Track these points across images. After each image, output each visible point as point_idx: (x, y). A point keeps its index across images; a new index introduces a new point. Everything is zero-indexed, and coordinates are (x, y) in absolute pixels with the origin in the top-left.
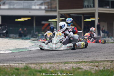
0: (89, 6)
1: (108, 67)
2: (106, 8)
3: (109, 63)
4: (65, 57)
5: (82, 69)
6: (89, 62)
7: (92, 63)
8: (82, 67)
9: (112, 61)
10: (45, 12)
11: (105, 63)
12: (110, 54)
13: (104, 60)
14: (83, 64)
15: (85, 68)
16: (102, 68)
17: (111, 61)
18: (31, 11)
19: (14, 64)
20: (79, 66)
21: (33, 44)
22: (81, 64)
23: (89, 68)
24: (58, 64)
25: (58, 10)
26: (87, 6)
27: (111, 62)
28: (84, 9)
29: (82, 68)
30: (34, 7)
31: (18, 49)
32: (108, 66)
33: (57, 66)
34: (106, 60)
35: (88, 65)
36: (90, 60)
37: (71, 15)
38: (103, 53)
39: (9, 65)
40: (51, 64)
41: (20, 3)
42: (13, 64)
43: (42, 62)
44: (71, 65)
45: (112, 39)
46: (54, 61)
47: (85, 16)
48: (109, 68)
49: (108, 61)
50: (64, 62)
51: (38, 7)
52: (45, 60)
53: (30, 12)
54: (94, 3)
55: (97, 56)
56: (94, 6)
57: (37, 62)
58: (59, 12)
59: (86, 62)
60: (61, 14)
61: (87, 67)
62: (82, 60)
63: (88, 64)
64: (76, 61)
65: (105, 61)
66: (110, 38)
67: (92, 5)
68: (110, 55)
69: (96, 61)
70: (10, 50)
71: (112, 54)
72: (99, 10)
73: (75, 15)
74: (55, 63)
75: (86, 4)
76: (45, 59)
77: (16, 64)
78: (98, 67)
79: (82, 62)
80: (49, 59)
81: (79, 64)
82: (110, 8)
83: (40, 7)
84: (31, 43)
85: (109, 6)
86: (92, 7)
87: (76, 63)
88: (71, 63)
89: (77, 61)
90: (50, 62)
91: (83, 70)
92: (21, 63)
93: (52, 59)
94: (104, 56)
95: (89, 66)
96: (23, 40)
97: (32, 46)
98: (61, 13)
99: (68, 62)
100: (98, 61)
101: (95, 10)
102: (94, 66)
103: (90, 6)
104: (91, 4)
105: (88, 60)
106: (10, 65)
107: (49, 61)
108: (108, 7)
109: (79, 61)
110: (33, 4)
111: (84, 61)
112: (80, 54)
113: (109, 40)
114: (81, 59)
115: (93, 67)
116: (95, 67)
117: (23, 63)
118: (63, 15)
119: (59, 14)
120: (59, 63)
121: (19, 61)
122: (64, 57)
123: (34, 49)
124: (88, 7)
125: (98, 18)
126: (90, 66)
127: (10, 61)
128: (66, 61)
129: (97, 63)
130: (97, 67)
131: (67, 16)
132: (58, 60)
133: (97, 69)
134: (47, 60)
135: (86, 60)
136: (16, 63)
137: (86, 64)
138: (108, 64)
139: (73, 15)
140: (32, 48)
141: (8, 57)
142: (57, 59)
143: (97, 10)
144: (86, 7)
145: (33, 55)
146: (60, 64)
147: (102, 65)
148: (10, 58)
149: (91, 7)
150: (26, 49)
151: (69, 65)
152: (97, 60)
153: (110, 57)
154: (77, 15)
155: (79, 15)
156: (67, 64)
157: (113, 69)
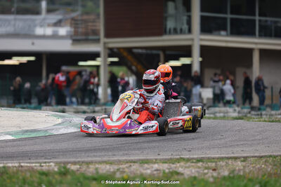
0: (179, 30)
1: (239, 170)
2: (220, 35)
3: (239, 163)
4: (138, 149)
5: (182, 174)
6: (194, 161)
7: (201, 163)
8: (180, 170)
9: (245, 159)
10: (73, 44)
11: (230, 162)
12: (238, 143)
13: (227, 156)
14: (182, 164)
15: (189, 173)
16: (226, 173)
17: (243, 159)
18: (36, 41)
19: (28, 165)
20: (176, 168)
21: (60, 120)
22: (178, 165)
23: (197, 172)
24: (127, 165)
25: (103, 40)
26: (172, 31)
27: (244, 161)
28: (165, 37)
29: (182, 172)
30: (39, 31)
31: (27, 131)
32: (237, 168)
33: (127, 167)
34: (232, 155)
35: (193, 166)
36: (195, 156)
37: (135, 51)
38: (223, 141)
39: (19, 166)
40: (111, 164)
41: (6, 20)
42: (26, 165)
43: (90, 159)
44: (156, 166)
45: (235, 110)
46: (116, 158)
47: (168, 52)
48: (242, 173)
49: (236, 158)
50: (140, 160)
51: (49, 31)
52: (94, 156)
53: (33, 44)
54: (189, 23)
55: (209, 148)
56: (190, 31)
57: (79, 159)
58: (105, 43)
59: (188, 160)
60: (111, 49)
61: (193, 171)
62: (178, 157)
63: (193, 164)
64: (166, 159)
65: (228, 158)
66: (230, 107)
67: (185, 27)
68: (237, 145)
69: (209, 158)
70: (10, 134)
71: (242, 143)
72: (202, 40)
73: (144, 51)
74: (120, 162)
75: (170, 24)
76: (95, 154)
77: (34, 165)
78: (217, 171)
79: (179, 160)
80: (103, 154)
81: (175, 165)
82: (227, 35)
83: (54, 32)
84: (55, 118)
85: (225, 29)
86: (184, 33)
87: (165, 161)
88: (155, 163)
89: (167, 157)
90: (109, 160)
91: (186, 177)
92: (45, 163)
93: (110, 153)
94: (225, 149)
95: (197, 170)
96: (35, 111)
97: (59, 124)
98: (111, 46)
99: (148, 160)
100: (213, 158)
101: (192, 40)
102: (206, 168)
103: (181, 30)
104: (183, 24)
105: (192, 157)
106: (22, 166)
107: (105, 159)
108: (223, 33)
109: (171, 159)
110: (37, 22)
111: (183, 159)
112: (171, 142)
113: (227, 112)
114: (175, 154)
115: (206, 171)
116: (211, 171)
117: (49, 163)
118: (115, 50)
119: (105, 48)
120: (127, 162)
121: (37, 159)
122: (134, 149)
123: (65, 132)
124: (175, 31)
125: (200, 59)
126: (199, 168)
127: (17, 157)
128: (142, 157)
129: (213, 162)
130: (214, 170)
131: (125, 54)
132: (124, 155)
133: (215, 174)
134: (100, 156)
135: (188, 157)
136: (32, 161)
137: (189, 164)
138: (237, 166)
139: (140, 51)
140: (60, 129)
141: (9, 150)
142: (121, 153)
143: (198, 39)
144: (170, 33)
145: (64, 145)
146: (132, 164)
147: (224, 168)
148: (14, 151)
149: (182, 32)
150: (46, 131)
151: (152, 167)
152: (213, 156)
153: (239, 149)
154: (149, 52)
155: (155, 52)
156: (146, 166)
157: (250, 175)
